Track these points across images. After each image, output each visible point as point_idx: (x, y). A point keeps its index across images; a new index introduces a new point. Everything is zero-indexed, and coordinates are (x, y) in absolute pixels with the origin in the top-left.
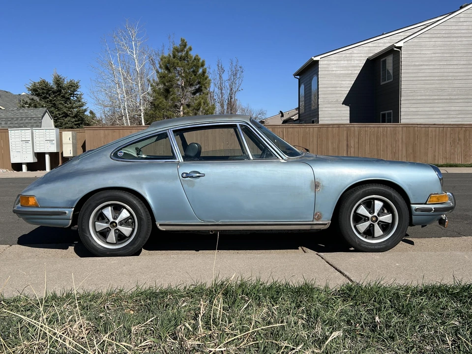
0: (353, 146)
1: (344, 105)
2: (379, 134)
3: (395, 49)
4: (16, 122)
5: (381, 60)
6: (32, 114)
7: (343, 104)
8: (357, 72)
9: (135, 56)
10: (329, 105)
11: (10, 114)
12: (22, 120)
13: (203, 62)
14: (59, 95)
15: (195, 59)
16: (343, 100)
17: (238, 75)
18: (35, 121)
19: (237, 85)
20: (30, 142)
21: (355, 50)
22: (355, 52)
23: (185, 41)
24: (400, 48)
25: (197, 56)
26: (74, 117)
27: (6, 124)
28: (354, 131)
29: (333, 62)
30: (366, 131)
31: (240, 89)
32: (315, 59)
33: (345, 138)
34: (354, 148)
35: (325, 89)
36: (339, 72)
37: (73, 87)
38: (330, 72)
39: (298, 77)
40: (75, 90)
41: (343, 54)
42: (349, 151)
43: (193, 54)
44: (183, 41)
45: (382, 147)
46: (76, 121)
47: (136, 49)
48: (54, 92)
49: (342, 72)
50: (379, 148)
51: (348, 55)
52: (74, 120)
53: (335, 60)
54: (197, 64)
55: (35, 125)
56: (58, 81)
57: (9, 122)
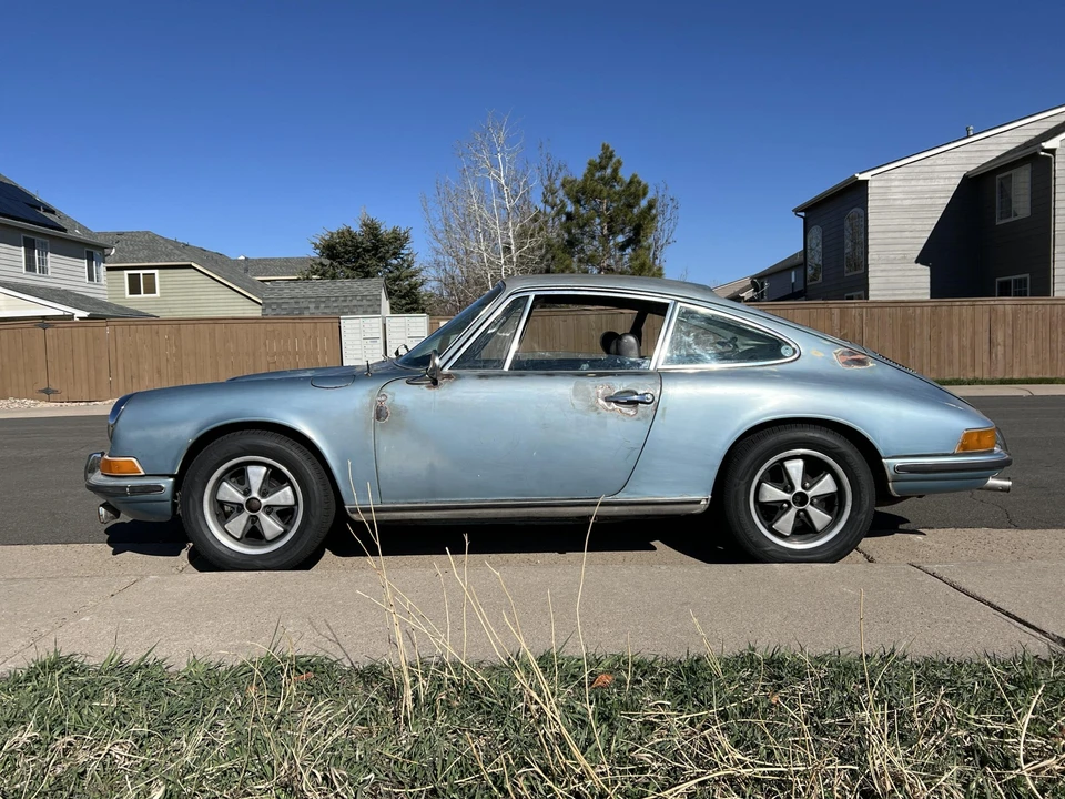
0: (1002, 343)
1: (919, 265)
2: (1054, 319)
3: (1042, 153)
4: (335, 305)
5: (998, 177)
6: (361, 289)
7: (917, 262)
8: (943, 201)
9: (503, 182)
10: (889, 267)
11: (321, 290)
12: (345, 301)
13: (645, 187)
14: (374, 255)
15: (631, 182)
16: (917, 255)
17: (668, 214)
18: (368, 303)
19: (666, 232)
20: (381, 341)
21: (939, 160)
22: (939, 162)
23: (611, 149)
24: (1052, 151)
25: (635, 176)
26: (403, 297)
27: (317, 308)
28: (1004, 312)
29: (897, 183)
30: (1028, 312)
31: (670, 240)
32: (861, 177)
33: (986, 326)
34: (1005, 346)
35: (881, 236)
36: (907, 202)
37: (399, 240)
38: (891, 202)
39: (803, 214)
40: (402, 247)
41: (916, 168)
42: (994, 351)
43: (625, 174)
44: (605, 148)
45: (1059, 344)
46: (407, 304)
47: (504, 168)
48: (366, 250)
49: (914, 202)
50: (1055, 346)
51: (927, 169)
52: (404, 302)
53: (900, 180)
54: (635, 190)
55: (370, 309)
56: (372, 229)
57: (323, 305)
